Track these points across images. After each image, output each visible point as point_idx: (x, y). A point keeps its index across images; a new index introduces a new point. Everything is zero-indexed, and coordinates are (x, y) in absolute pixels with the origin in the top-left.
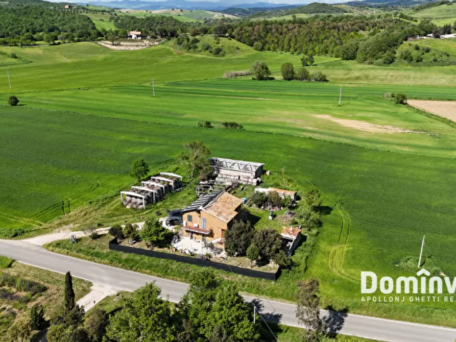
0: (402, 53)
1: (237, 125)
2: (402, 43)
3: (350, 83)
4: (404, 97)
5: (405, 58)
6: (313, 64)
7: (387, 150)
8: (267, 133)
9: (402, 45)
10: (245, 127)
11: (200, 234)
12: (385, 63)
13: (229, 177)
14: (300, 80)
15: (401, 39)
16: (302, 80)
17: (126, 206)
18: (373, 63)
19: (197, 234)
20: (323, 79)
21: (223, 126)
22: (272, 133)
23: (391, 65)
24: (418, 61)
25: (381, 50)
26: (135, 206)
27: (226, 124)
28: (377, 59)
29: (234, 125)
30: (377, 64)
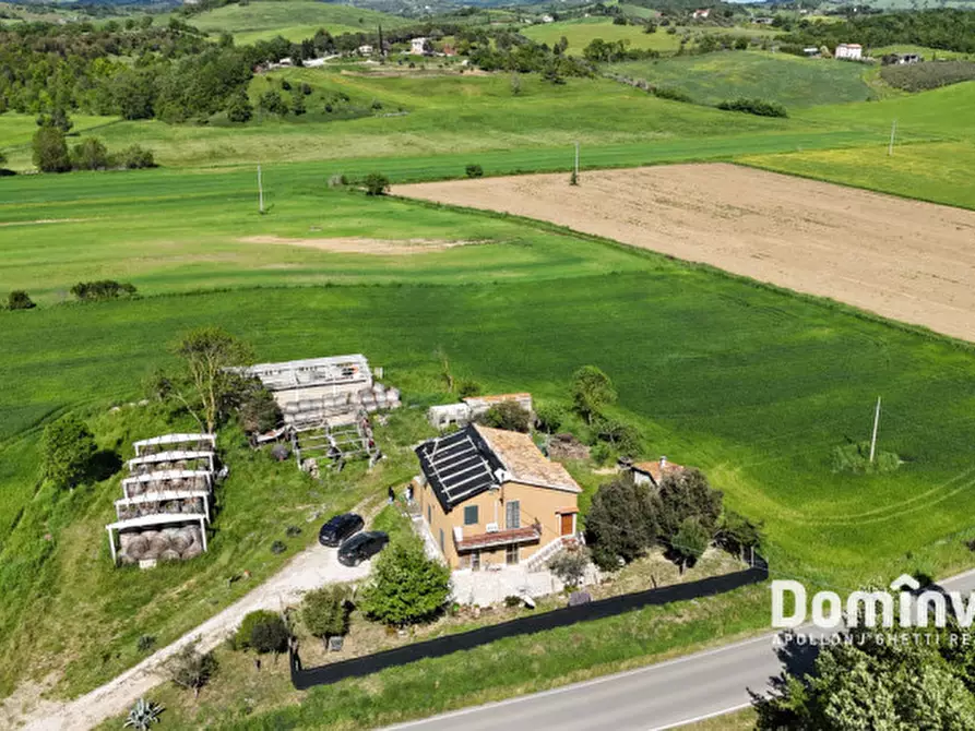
0: (260, 96)
1: (115, 286)
2: (252, 77)
3: (216, 167)
4: (383, 182)
5: (272, 108)
6: (71, 131)
7: (491, 282)
8: (217, 291)
9: (252, 81)
10: (142, 290)
11: (500, 547)
12: (234, 120)
13: (320, 405)
14: (89, 168)
15: (247, 70)
16: (96, 169)
17: (136, 563)
18: (207, 122)
19: (492, 550)
20: (147, 162)
21: (73, 297)
22: (230, 290)
23: (248, 123)
24: (298, 113)
25: (214, 94)
26: (171, 554)
27: (81, 290)
28: (213, 113)
29: (107, 289)
30: (218, 124)
